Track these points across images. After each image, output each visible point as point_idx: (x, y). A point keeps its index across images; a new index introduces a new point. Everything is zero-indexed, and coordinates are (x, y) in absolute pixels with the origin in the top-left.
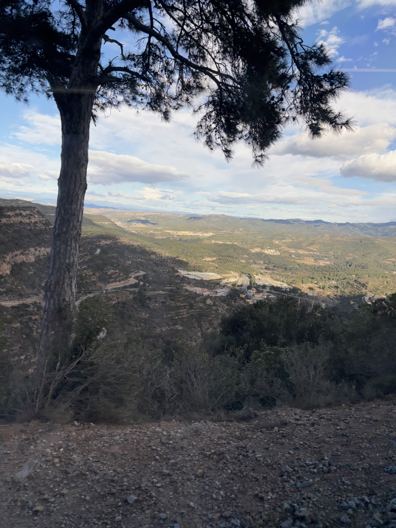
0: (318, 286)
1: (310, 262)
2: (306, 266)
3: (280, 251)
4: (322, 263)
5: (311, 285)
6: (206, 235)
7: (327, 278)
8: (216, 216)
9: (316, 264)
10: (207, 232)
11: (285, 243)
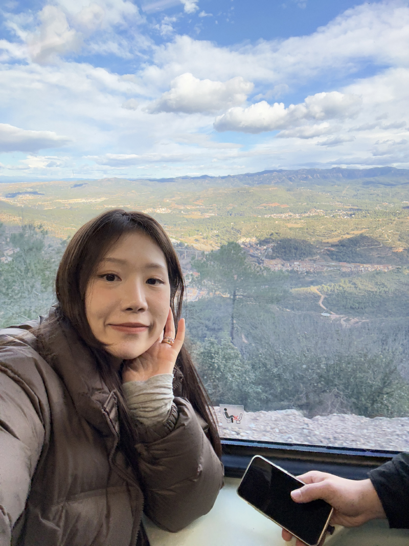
0: (203, 237)
1: (197, 215)
2: (193, 220)
3: (170, 208)
4: (207, 215)
5: (196, 237)
6: (99, 200)
7: (210, 229)
8: (109, 180)
9: (202, 217)
10: (100, 198)
11: (174, 201)
